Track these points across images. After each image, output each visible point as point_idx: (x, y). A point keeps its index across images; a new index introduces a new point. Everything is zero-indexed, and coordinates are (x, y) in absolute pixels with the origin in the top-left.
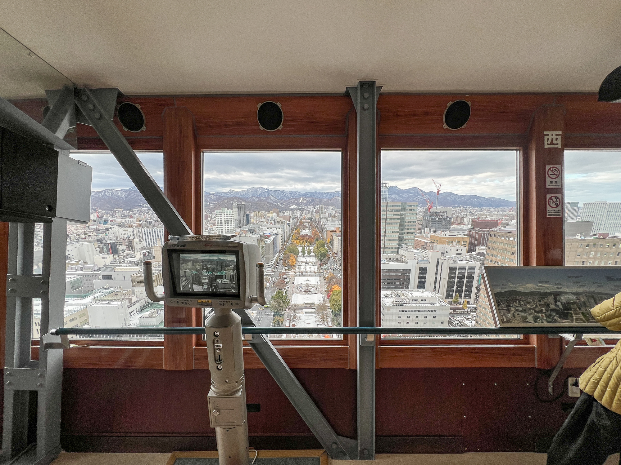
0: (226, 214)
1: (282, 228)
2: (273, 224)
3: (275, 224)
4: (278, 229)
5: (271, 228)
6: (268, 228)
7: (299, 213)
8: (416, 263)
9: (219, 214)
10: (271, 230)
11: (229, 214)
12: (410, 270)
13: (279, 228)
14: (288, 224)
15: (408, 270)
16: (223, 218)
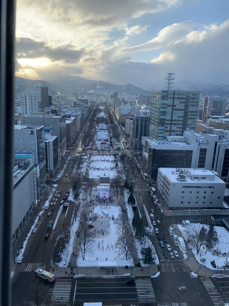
0: (30, 95)
1: (81, 110)
2: (72, 107)
3: (75, 106)
4: (77, 112)
5: (71, 110)
6: (68, 110)
7: (96, 97)
8: (198, 144)
9: (24, 95)
10: (71, 112)
11: (33, 95)
12: (192, 151)
13: (78, 110)
14: (87, 107)
15: (191, 151)
16: (28, 99)
